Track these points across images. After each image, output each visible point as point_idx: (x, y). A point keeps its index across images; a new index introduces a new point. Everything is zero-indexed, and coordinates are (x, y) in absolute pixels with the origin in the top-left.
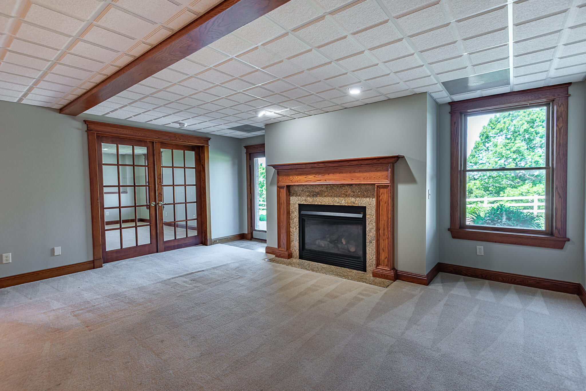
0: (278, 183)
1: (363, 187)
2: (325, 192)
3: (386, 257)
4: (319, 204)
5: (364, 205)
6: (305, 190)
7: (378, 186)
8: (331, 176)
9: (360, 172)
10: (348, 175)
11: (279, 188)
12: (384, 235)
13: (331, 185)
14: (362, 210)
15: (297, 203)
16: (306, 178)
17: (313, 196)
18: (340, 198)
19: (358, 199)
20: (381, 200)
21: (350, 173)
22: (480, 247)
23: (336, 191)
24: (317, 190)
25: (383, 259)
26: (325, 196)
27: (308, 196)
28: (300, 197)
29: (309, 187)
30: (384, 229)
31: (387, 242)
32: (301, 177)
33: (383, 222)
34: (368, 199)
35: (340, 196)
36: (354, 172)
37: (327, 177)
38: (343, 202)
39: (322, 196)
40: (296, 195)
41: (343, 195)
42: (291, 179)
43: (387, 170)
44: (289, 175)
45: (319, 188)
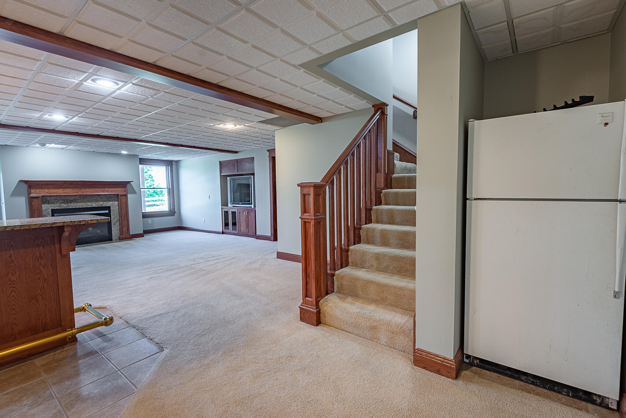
0: (29, 194)
1: (108, 196)
2: (79, 200)
3: (126, 229)
4: (74, 207)
5: (109, 206)
6: (58, 199)
7: (120, 195)
8: (87, 190)
9: (108, 188)
10: (101, 189)
11: (30, 199)
12: (125, 219)
13: (84, 196)
14: (108, 208)
15: (50, 208)
16: (63, 190)
17: (67, 203)
18: (92, 203)
19: (105, 202)
20: (122, 202)
22: (150, 220)
23: (88, 198)
24: (71, 199)
25: (125, 230)
26: (79, 202)
27: (62, 203)
28: (53, 204)
29: (63, 197)
30: (124, 216)
31: (126, 222)
32: (58, 190)
33: (124, 213)
34: (112, 202)
35: (91, 202)
36: (105, 188)
37: (83, 190)
38: (94, 205)
39: (76, 202)
40: (49, 203)
41: (94, 201)
42: (47, 192)
43: (125, 187)
44: (45, 188)
45: (73, 198)
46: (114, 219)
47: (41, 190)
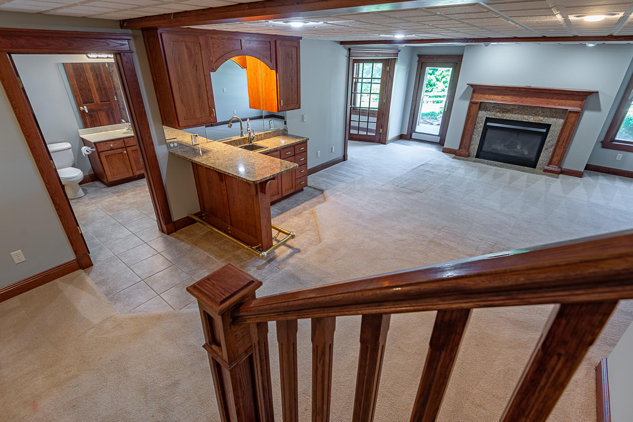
0: (472, 99)
1: (553, 110)
2: (517, 110)
3: (558, 160)
4: (508, 119)
5: (550, 123)
6: (495, 107)
7: (570, 111)
8: (529, 99)
9: (557, 99)
10: (546, 100)
11: (472, 103)
12: (562, 145)
13: (524, 106)
14: (548, 126)
15: (486, 116)
16: (503, 98)
17: (503, 112)
18: (529, 116)
19: (546, 118)
20: (568, 121)
21: (547, 98)
22: (620, 155)
23: (527, 110)
24: (509, 109)
26: (515, 114)
27: (498, 112)
28: (489, 112)
29: (501, 105)
30: (563, 141)
31: (562, 150)
32: (497, 97)
33: (564, 137)
34: (555, 119)
35: (529, 115)
36: (552, 98)
37: (524, 99)
38: (532, 119)
39: (512, 113)
40: (486, 109)
41: (533, 114)
42: (487, 97)
43: (582, 100)
44: (485, 94)
45: (512, 107)
46: (549, 142)
47: (482, 96)
